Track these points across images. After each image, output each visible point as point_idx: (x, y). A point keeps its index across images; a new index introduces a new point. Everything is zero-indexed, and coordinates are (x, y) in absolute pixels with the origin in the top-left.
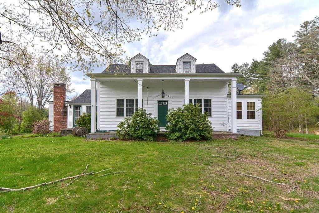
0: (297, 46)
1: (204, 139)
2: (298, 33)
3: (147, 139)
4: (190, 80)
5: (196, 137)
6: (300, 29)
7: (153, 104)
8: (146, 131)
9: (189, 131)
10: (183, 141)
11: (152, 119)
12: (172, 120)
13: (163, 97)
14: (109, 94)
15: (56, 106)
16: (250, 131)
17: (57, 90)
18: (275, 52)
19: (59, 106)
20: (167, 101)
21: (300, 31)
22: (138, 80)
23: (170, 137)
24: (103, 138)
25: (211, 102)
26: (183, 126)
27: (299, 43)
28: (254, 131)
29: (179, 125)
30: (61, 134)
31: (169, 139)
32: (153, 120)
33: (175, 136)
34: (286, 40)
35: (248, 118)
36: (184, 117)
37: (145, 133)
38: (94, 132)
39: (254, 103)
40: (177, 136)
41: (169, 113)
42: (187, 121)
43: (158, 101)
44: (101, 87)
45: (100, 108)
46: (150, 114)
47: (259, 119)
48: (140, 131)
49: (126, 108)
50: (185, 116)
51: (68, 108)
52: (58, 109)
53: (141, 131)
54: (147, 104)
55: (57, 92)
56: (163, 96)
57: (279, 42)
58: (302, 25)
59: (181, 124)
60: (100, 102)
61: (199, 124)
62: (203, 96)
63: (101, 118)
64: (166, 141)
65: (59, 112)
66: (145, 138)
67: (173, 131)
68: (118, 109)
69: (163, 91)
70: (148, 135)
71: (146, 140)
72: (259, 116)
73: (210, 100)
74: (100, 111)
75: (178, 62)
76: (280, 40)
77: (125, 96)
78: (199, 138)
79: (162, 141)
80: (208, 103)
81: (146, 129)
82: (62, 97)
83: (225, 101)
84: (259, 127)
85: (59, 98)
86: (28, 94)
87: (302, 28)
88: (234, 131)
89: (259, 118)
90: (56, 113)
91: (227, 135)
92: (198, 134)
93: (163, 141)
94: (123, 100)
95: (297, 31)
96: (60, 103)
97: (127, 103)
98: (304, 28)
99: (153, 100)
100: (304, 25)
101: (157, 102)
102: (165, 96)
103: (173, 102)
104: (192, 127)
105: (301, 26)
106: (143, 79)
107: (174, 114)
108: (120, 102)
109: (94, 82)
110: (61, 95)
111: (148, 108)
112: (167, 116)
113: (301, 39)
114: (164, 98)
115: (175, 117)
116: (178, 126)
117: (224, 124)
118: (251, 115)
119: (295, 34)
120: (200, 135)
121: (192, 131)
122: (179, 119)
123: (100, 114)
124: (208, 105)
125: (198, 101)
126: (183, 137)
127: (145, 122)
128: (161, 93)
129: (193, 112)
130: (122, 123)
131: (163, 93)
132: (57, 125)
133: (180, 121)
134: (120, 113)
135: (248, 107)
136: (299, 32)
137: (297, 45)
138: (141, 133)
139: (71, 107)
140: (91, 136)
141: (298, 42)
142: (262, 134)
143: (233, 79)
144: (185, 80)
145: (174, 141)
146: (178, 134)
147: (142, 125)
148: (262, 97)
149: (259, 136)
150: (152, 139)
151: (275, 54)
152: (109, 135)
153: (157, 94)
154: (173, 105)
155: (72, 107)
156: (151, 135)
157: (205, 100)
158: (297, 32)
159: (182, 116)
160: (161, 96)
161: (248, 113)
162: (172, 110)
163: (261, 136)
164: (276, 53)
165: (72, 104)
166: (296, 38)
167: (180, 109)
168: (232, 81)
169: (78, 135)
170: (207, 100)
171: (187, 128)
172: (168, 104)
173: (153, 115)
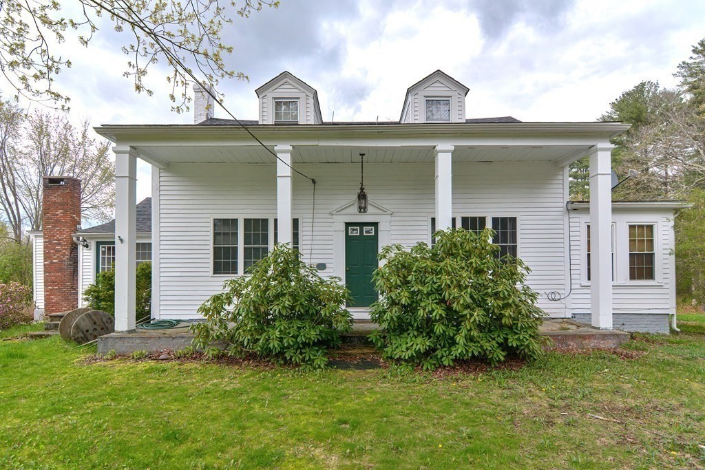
0: (682, 99)
1: (516, 357)
2: (687, 66)
3: (303, 360)
4: (453, 148)
5: (488, 352)
6: (692, 58)
7: (331, 233)
8: (299, 328)
9: (464, 332)
10: (440, 367)
11: (322, 282)
12: (397, 287)
13: (362, 209)
14: (191, 202)
15: (50, 242)
16: (640, 317)
17: (53, 198)
18: (632, 113)
19: (59, 244)
20: (375, 225)
21: (690, 61)
22: (276, 148)
23: (389, 349)
24: (154, 349)
25: (514, 227)
26: (439, 311)
27: (689, 91)
28: (651, 316)
29: (424, 309)
30: (46, 329)
31: (384, 355)
32: (327, 286)
33: (407, 349)
34: (656, 86)
35: (632, 277)
36: (446, 279)
37: (295, 337)
38: (125, 328)
39: (650, 228)
40: (418, 352)
41: (382, 263)
42: (455, 292)
43: (348, 225)
44: (162, 179)
45: (162, 247)
46: (322, 266)
47: (668, 281)
48: (277, 333)
49: (245, 248)
50: (448, 274)
51: (80, 248)
52: (58, 251)
53: (280, 331)
54: (310, 233)
55: (55, 203)
56: (363, 205)
57: (641, 88)
58: (696, 48)
59: (434, 306)
60: (162, 229)
61: (500, 303)
62: (491, 209)
63: (162, 279)
64: (374, 365)
65: (61, 261)
66: (297, 359)
67: (400, 328)
68: (217, 251)
69: (362, 189)
70: (305, 345)
71: (297, 365)
72: (667, 271)
73: (514, 220)
74: (162, 256)
75: (410, 99)
76: (643, 84)
77: (241, 210)
78: (501, 355)
79: (358, 367)
80: (506, 227)
81: (299, 324)
82: (68, 219)
83: (561, 222)
84: (668, 306)
85: (60, 221)
86: (9, 216)
87: (695, 56)
88: (605, 322)
89: (665, 276)
90: (52, 263)
91: (583, 337)
92: (494, 343)
93: (365, 365)
94: (235, 221)
95: (684, 63)
96: (61, 233)
97: (245, 230)
98: (700, 55)
99: (331, 220)
100: (700, 48)
101: (343, 227)
102: (370, 209)
103: (393, 228)
104: (478, 315)
105: (693, 51)
106: (293, 147)
107: (404, 267)
108: (224, 228)
109: (127, 156)
110: (66, 211)
111: (314, 247)
112: (378, 274)
113: (695, 81)
114: (365, 212)
115: (409, 278)
116: (421, 312)
117: (558, 297)
118: (642, 267)
119: (678, 70)
120: (504, 346)
121: (475, 333)
122: (423, 283)
123: (162, 265)
124: (504, 235)
125: (474, 224)
126: (439, 353)
127: (294, 297)
128: (355, 197)
129: (474, 260)
130: (217, 299)
131: (362, 196)
132: (55, 299)
133: (428, 294)
134: (223, 262)
135: (632, 241)
136: (687, 64)
137: (682, 96)
138: (281, 339)
139: (87, 246)
140: (110, 342)
141: (686, 87)
142: (675, 326)
143: (600, 145)
144: (437, 148)
145: (404, 369)
146: (421, 344)
147: (284, 307)
148: (676, 210)
149: (667, 332)
150: (321, 360)
151: (632, 118)
152: (175, 341)
153: (344, 203)
154: (393, 237)
155: (93, 245)
156: (319, 343)
157: (495, 220)
158: (684, 65)
159: (434, 272)
160: (355, 209)
161: (632, 263)
162: (396, 251)
163: (672, 331)
164: (634, 116)
165: (91, 238)
166: (682, 79)
167: (420, 247)
168: (597, 151)
169: (76, 340)
170: (504, 219)
171: (453, 318)
172: (379, 233)
173: (331, 270)
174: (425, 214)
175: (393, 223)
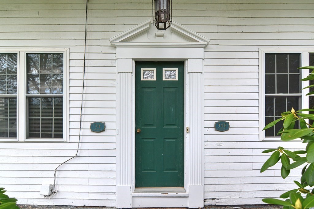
7: (112, 76)
20: (180, 64)
54: (81, 76)
103: (207, 69)
111: (87, 97)
154: (207, 82)
172: (187, 76)
173: (114, 133)
174: (255, 49)
175: (207, 62)
